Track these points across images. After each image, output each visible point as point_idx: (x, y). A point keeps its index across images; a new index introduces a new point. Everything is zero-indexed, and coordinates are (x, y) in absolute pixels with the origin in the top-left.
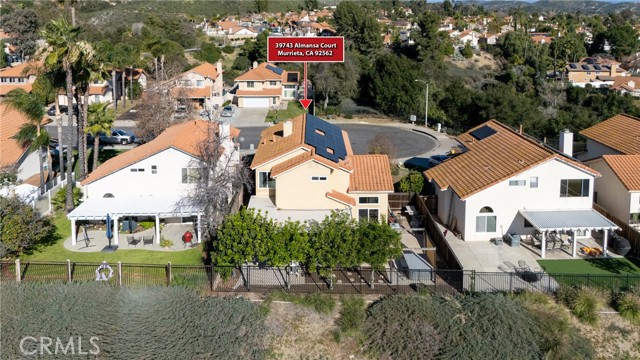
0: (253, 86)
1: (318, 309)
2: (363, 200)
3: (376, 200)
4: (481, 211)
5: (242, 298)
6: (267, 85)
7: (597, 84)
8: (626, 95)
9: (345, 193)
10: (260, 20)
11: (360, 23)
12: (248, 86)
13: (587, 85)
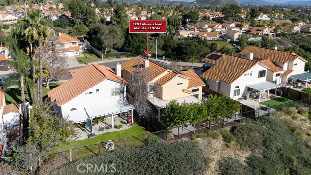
0: (64, 46)
1: (214, 138)
2: (194, 91)
3: (197, 90)
4: (236, 88)
5: (181, 141)
6: (72, 45)
7: (191, 36)
8: (204, 39)
9: (187, 89)
10: (11, 9)
11: (85, 10)
12: (61, 46)
13: (188, 37)
